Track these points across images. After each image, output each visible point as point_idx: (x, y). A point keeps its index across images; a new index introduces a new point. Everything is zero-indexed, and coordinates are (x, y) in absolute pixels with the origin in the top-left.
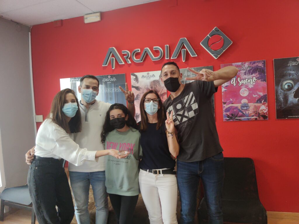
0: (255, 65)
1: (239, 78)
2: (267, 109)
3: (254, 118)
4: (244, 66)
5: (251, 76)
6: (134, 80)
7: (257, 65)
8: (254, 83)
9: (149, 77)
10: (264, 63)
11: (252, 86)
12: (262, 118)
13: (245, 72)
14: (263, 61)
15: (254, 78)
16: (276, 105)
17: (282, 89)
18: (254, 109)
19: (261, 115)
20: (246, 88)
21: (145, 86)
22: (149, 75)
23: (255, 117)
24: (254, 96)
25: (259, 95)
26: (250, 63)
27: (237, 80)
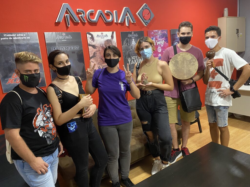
0: (163, 32)
1: (157, 40)
4: (159, 32)
5: (162, 39)
6: (90, 39)
7: (164, 33)
8: (163, 44)
9: (102, 37)
10: (167, 32)
11: (163, 46)
13: (159, 37)
14: (167, 30)
15: (163, 40)
20: (160, 46)
21: (101, 44)
22: (103, 35)
26: (161, 31)
27: (156, 41)
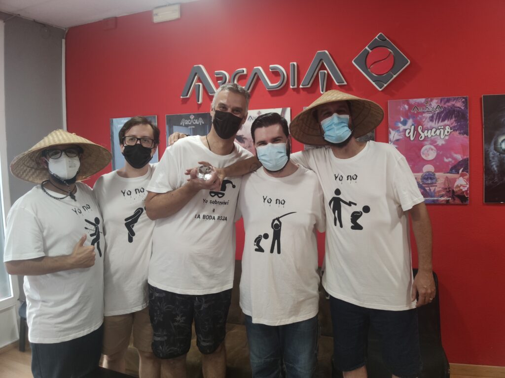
0: (450, 104)
1: (420, 127)
2: (467, 184)
3: (443, 200)
4: (431, 105)
5: (443, 124)
7: (453, 105)
8: (447, 138)
10: (465, 103)
11: (444, 142)
12: (458, 201)
13: (432, 117)
14: (464, 98)
15: (447, 127)
16: (485, 178)
17: (496, 149)
18: (444, 183)
19: (456, 194)
20: (431, 144)
23: (445, 198)
24: (446, 160)
25: (454, 159)
26: (441, 101)
27: (416, 129)
